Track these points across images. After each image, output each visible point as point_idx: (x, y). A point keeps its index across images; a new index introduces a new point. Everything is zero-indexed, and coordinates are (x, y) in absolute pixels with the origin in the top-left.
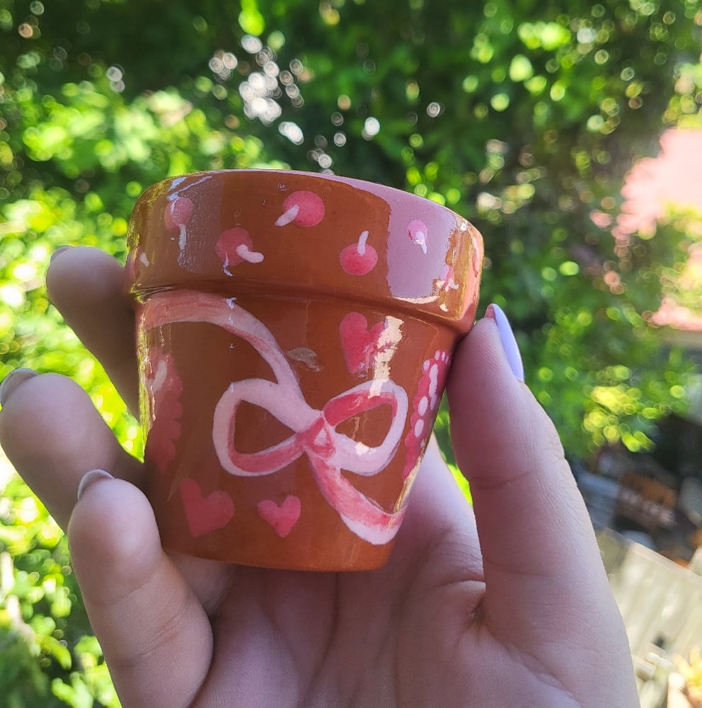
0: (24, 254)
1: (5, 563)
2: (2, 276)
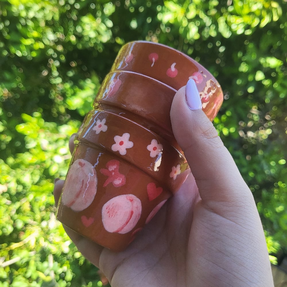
1: (51, 258)
2: (56, 152)
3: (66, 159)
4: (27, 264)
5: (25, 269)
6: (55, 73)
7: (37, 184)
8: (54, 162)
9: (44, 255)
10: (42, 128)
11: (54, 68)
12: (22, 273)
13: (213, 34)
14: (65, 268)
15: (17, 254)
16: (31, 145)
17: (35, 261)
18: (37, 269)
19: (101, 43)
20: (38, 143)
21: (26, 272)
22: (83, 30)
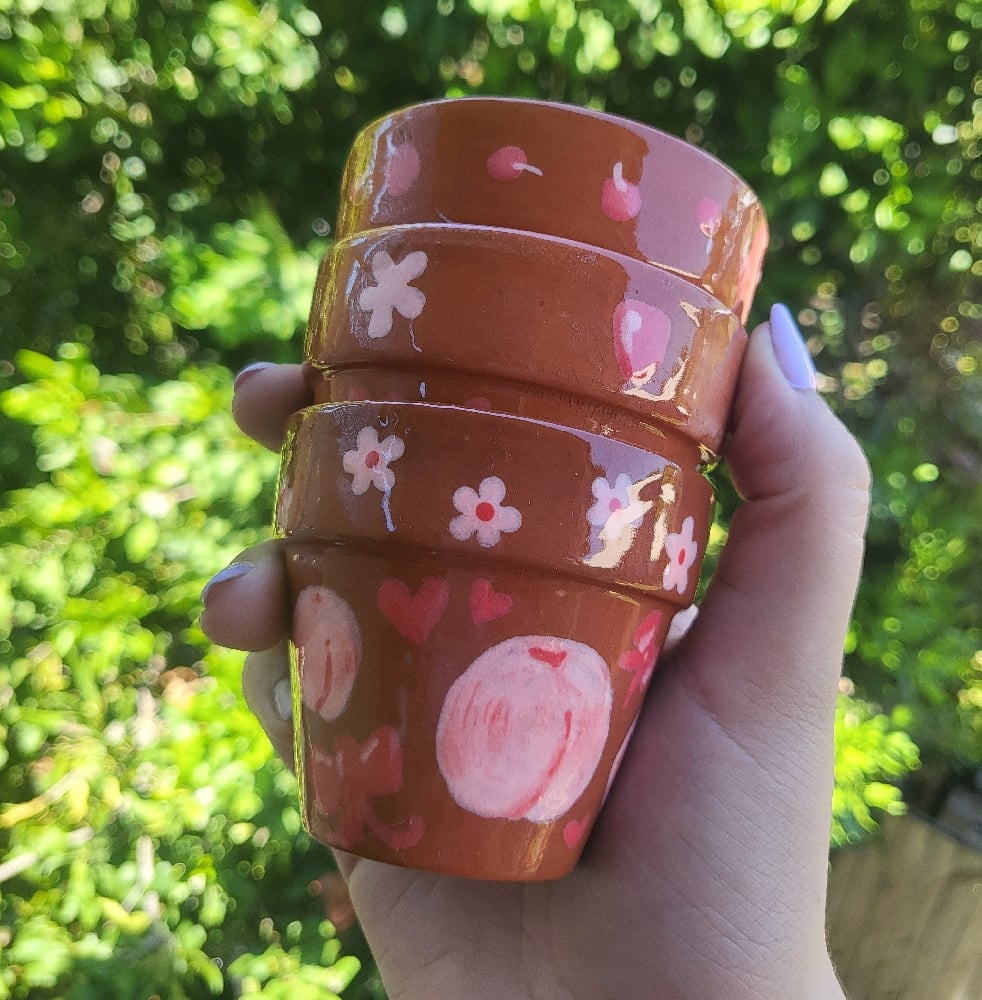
0: (174, 452)
1: (145, 849)
2: (144, 479)
3: (184, 500)
4: (63, 874)
5: (54, 895)
6: (131, 202)
7: (86, 593)
8: (143, 516)
9: (120, 841)
10: (94, 398)
11: (122, 185)
12: (47, 909)
13: (668, 44)
14: (198, 881)
15: (25, 843)
16: (57, 458)
17: (92, 864)
18: (100, 892)
19: (283, 90)
20: (81, 450)
21: (60, 905)
22: (216, 48)
